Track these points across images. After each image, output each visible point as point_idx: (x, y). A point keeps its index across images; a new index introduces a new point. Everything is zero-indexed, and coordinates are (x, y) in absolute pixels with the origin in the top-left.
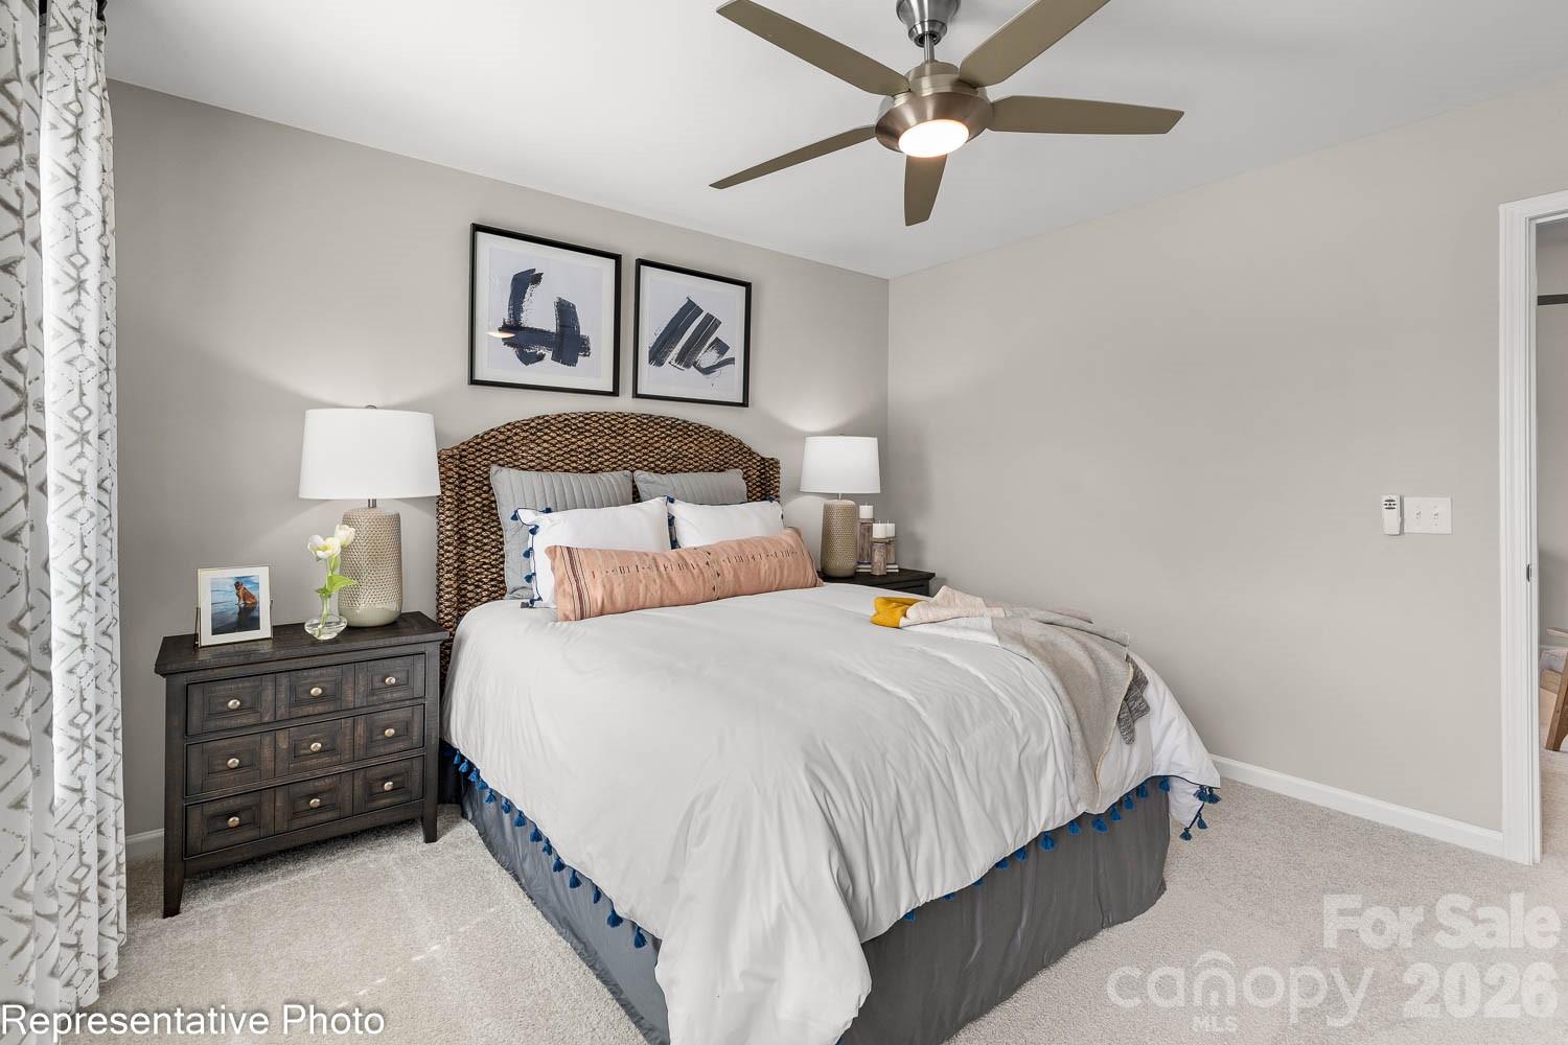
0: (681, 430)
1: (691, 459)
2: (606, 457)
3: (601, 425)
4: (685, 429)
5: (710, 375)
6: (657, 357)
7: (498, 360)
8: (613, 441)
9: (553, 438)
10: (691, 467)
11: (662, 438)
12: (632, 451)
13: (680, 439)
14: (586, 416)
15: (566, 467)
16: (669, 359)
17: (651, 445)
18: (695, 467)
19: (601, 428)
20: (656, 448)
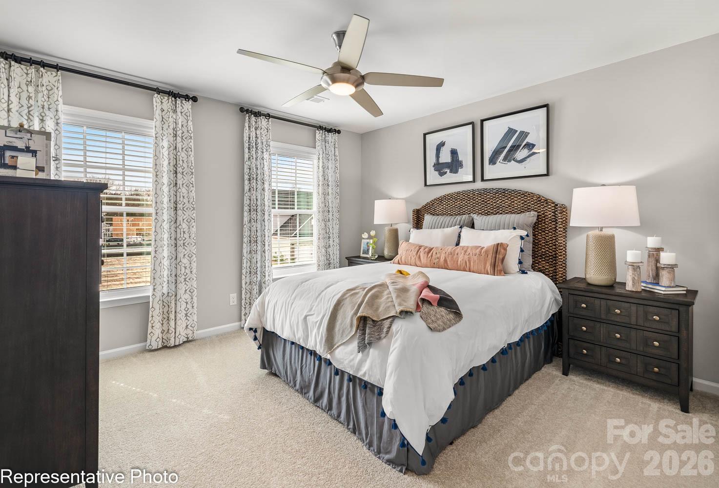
0: (501, 194)
1: (507, 208)
2: (466, 209)
3: (464, 196)
4: (504, 192)
5: (523, 163)
6: (493, 161)
7: (433, 177)
8: (468, 202)
9: (447, 203)
10: (507, 212)
11: (491, 199)
12: (477, 206)
13: (500, 198)
14: (459, 193)
15: (451, 214)
16: (499, 161)
17: (486, 202)
18: (510, 212)
19: (464, 197)
20: (488, 204)
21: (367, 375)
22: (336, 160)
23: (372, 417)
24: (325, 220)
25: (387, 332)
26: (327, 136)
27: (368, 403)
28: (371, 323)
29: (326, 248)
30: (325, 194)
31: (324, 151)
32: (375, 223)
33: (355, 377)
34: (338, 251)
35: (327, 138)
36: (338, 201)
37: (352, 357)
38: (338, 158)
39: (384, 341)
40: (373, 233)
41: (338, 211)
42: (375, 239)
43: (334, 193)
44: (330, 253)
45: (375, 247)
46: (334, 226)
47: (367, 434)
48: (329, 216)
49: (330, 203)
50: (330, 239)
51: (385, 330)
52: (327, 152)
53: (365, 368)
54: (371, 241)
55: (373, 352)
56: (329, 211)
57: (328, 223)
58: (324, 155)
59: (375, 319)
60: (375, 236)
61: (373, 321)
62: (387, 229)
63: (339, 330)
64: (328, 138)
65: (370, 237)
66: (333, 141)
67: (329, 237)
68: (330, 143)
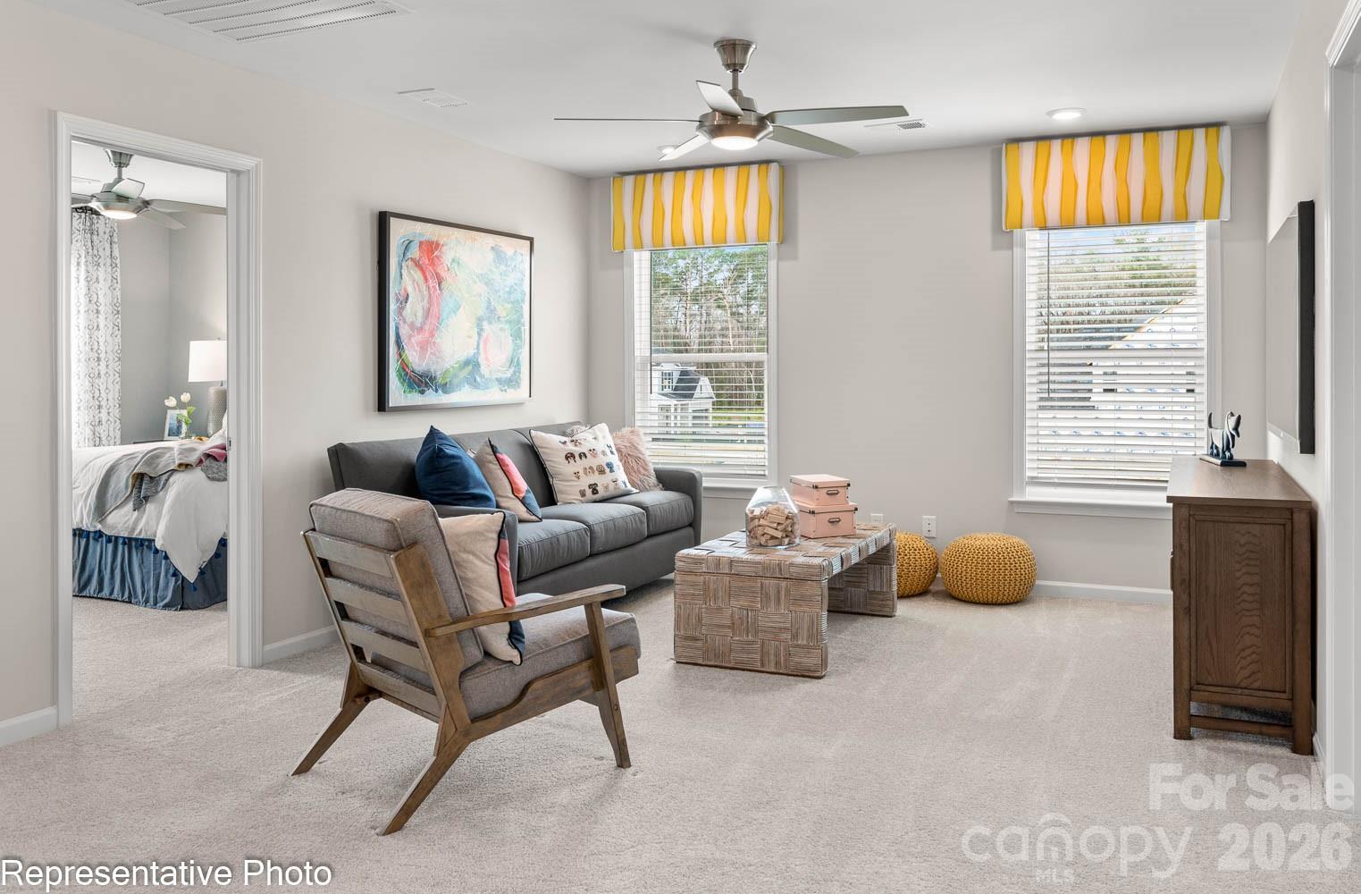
21: (143, 532)
22: (114, 265)
23: (149, 572)
24: (92, 375)
25: (165, 484)
26: (95, 222)
27: (145, 561)
28: (148, 478)
29: (94, 426)
30: (90, 327)
31: (90, 250)
32: (191, 379)
33: (130, 539)
34: (119, 433)
35: (95, 227)
36: (118, 339)
37: (126, 519)
38: (118, 261)
39: (161, 493)
40: (185, 397)
41: (119, 359)
42: (192, 409)
43: (111, 326)
44: (102, 436)
45: (190, 421)
46: (110, 386)
47: (143, 593)
48: (100, 368)
49: (101, 344)
50: (102, 411)
51: (162, 483)
52: (96, 252)
53: (141, 525)
54: (185, 413)
55: (150, 507)
56: (99, 359)
57: (97, 381)
58: (90, 258)
59: (153, 475)
60: (190, 403)
61: (151, 477)
62: (212, 391)
63: (112, 495)
64: (98, 225)
65: (181, 405)
66: (107, 231)
67: (100, 407)
68: (101, 233)
